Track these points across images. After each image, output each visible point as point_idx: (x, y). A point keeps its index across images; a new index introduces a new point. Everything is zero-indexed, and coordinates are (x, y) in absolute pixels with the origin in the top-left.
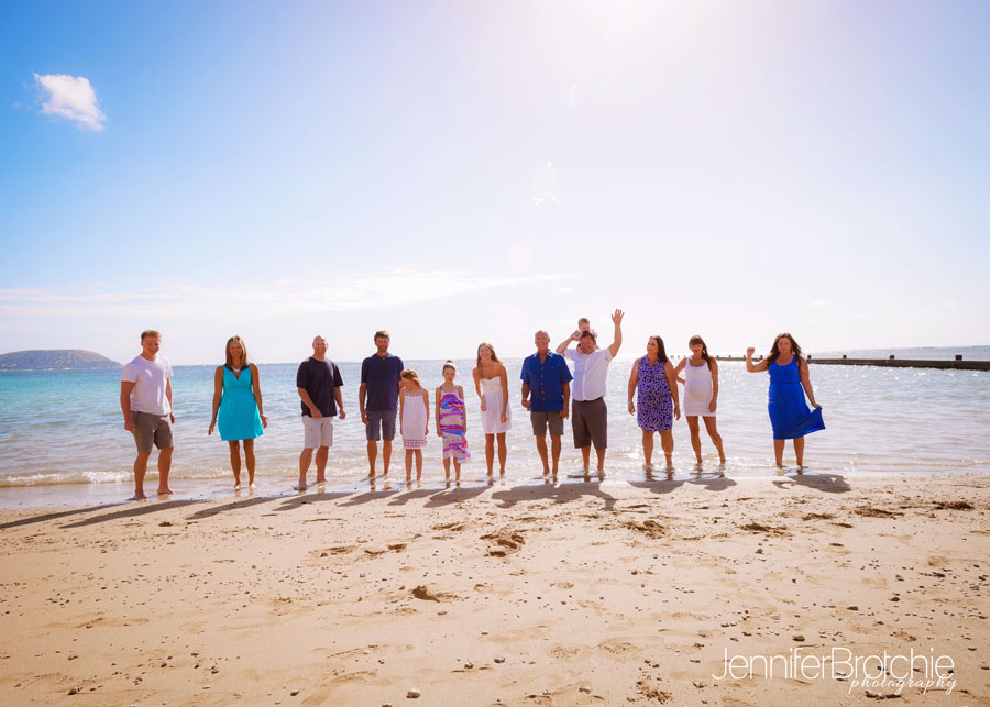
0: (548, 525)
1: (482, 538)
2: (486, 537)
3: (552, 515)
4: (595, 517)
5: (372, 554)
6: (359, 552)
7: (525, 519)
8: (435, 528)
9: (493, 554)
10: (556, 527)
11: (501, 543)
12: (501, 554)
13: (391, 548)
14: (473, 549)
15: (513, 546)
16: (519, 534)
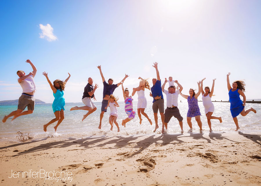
0: (164, 154)
1: (137, 161)
2: (139, 160)
3: (165, 149)
4: (183, 150)
5: (86, 169)
6: (81, 168)
7: (155, 151)
8: (118, 155)
9: (141, 170)
10: (168, 155)
11: (146, 164)
12: (146, 171)
13: (96, 165)
14: (133, 167)
15: (151, 166)
16: (153, 159)
